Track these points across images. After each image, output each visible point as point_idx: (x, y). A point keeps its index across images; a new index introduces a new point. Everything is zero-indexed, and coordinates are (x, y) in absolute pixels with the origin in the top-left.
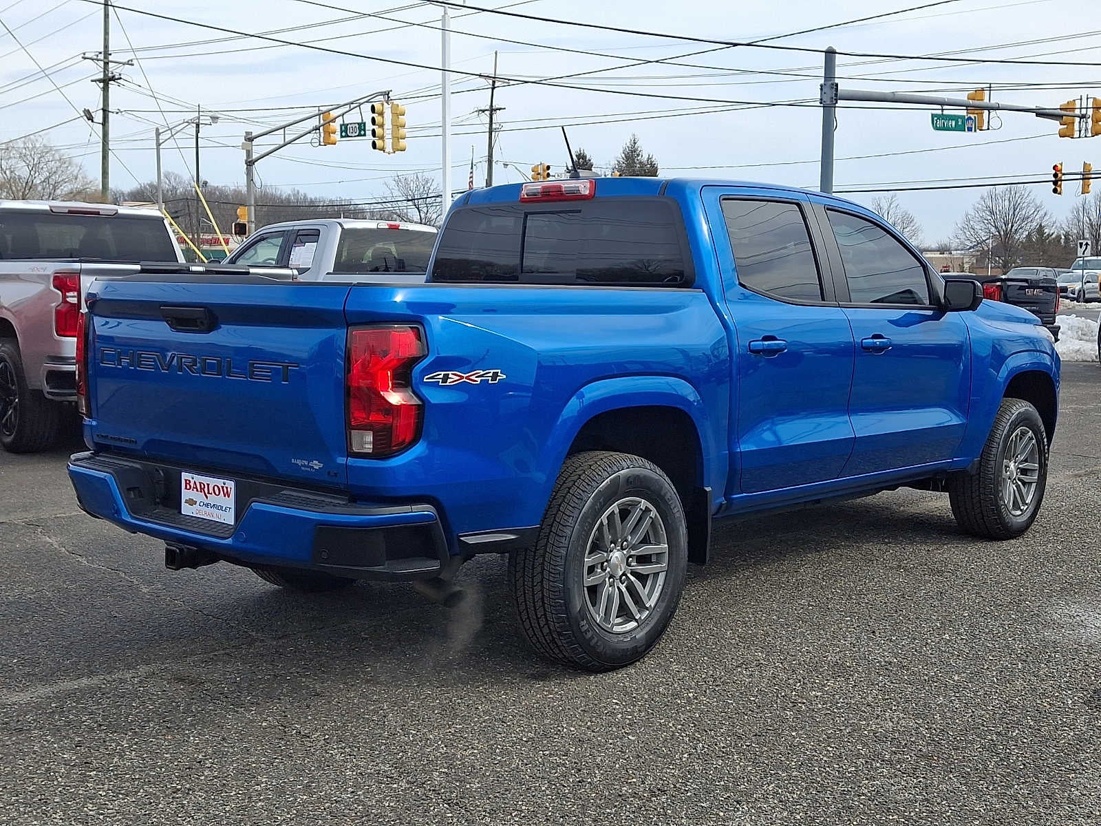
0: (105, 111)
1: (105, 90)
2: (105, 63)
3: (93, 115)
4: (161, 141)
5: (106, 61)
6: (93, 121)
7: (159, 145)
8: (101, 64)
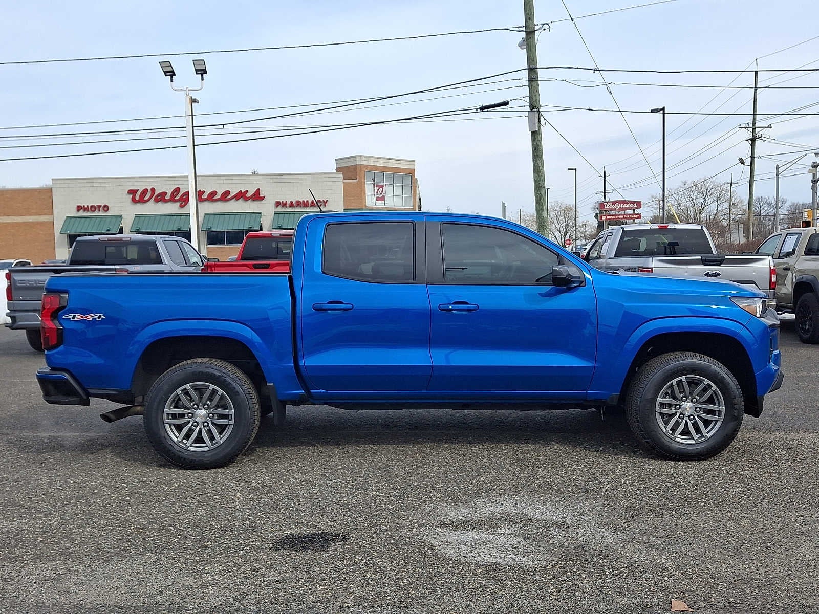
0: (752, 158)
1: (753, 145)
2: (753, 129)
3: (745, 161)
4: (779, 173)
5: (754, 127)
6: (744, 165)
7: (777, 175)
8: (751, 130)
